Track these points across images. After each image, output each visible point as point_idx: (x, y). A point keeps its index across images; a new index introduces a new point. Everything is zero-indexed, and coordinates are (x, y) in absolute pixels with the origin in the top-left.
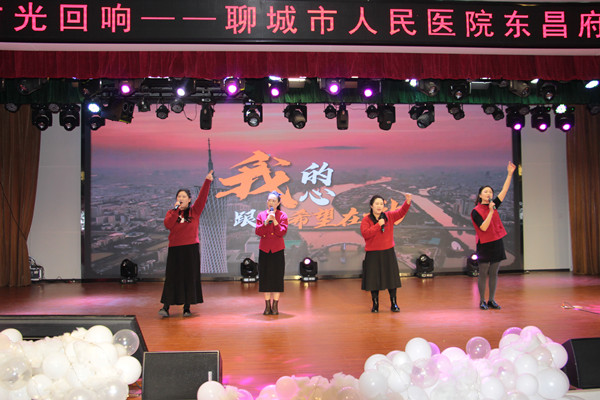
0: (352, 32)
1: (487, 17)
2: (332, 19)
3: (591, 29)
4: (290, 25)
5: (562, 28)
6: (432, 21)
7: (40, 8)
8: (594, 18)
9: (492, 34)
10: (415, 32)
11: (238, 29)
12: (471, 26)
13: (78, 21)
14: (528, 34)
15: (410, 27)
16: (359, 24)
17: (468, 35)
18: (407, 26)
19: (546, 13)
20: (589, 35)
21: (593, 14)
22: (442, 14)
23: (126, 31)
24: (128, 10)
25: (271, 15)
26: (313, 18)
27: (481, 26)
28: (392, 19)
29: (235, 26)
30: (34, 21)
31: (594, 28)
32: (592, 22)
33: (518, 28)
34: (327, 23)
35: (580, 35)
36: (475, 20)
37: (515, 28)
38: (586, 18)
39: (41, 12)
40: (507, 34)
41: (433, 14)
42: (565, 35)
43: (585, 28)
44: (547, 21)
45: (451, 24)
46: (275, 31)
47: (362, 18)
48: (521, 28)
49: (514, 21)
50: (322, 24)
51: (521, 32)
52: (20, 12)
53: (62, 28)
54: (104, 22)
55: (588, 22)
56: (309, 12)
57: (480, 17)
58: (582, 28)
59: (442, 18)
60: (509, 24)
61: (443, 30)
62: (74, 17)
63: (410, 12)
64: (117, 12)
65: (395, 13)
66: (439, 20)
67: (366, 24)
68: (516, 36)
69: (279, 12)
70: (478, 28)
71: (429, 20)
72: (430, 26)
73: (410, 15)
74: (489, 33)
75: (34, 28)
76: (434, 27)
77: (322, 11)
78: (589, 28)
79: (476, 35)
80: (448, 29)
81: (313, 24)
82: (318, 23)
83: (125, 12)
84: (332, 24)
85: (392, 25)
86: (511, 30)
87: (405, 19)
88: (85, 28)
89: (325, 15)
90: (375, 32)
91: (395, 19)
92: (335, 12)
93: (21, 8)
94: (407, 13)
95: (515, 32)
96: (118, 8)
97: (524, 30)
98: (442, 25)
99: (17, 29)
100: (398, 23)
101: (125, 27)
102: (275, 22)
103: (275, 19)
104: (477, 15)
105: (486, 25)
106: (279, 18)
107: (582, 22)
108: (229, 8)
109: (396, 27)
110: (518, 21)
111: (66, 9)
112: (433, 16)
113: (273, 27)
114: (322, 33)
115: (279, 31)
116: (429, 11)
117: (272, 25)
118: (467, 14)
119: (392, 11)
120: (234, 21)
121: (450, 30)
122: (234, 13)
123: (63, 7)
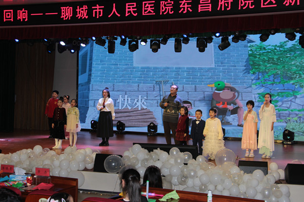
0: (109, 16)
1: (171, 3)
2: (102, 10)
3: (225, 5)
4: (85, 16)
5: (209, 6)
6: (145, 8)
9: (173, 12)
10: (136, 14)
11: (66, 17)
12: (163, 9)
13: (10, 17)
14: (191, 11)
15: (134, 12)
16: (113, 12)
17: (161, 14)
18: (133, 11)
20: (223, 10)
22: (149, 4)
23: (26, 20)
24: (27, 11)
25: (78, 10)
26: (94, 11)
27: (167, 8)
28: (127, 8)
29: (65, 16)
31: (227, 5)
32: (225, 1)
33: (186, 8)
34: (100, 12)
35: (218, 9)
36: (165, 6)
37: (184, 8)
40: (180, 12)
41: (145, 4)
42: (210, 10)
43: (221, 5)
44: (201, 2)
45: (153, 8)
46: (79, 18)
47: (114, 9)
48: (188, 7)
49: (184, 5)
50: (98, 13)
51: (187, 10)
53: (5, 20)
54: (18, 17)
55: (223, 2)
56: (93, 8)
57: (167, 4)
58: (219, 6)
59: (150, 5)
60: (181, 6)
61: (150, 12)
62: (8, 15)
64: (23, 12)
65: (128, 5)
66: (148, 7)
67: (116, 12)
68: (184, 12)
69: (81, 9)
70: (166, 9)
71: (143, 7)
72: (143, 10)
73: (135, 6)
74: (171, 12)
77: (98, 7)
78: (223, 5)
79: (165, 13)
80: (151, 11)
81: (94, 13)
82: (96, 12)
83: (25, 12)
84: (102, 13)
85: (127, 12)
86: (182, 9)
87: (133, 8)
88: (12, 20)
89: (99, 9)
90: (119, 15)
91: (129, 8)
92: (103, 7)
94: (134, 5)
95: (184, 10)
96: (23, 11)
97: (189, 9)
98: (149, 9)
100: (129, 10)
101: (25, 19)
102: (79, 14)
103: (79, 11)
105: (170, 8)
106: (81, 12)
107: (220, 2)
108: (62, 8)
109: (129, 12)
110: (186, 4)
111: (6, 12)
112: (145, 5)
113: (79, 16)
114: (98, 17)
115: (81, 18)
116: (144, 3)
117: (78, 15)
118: (161, 2)
119: (127, 4)
120: (64, 14)
121: (153, 12)
122: (64, 10)
123: (5, 11)
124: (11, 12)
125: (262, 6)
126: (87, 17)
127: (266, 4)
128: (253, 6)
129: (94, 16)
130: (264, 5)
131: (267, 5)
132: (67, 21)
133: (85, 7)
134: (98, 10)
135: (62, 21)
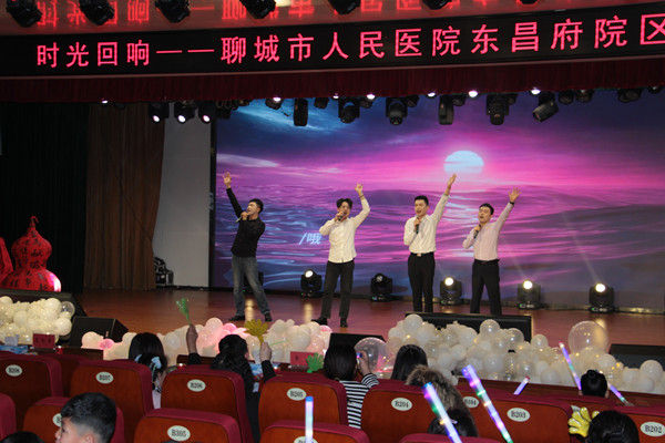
0: (325, 58)
1: (455, 34)
2: (308, 46)
3: (566, 39)
4: (274, 53)
5: (533, 40)
6: (400, 42)
7: (84, 47)
8: (569, 28)
9: (458, 51)
10: (383, 54)
11: (231, 59)
12: (437, 44)
13: (110, 57)
14: (496, 49)
15: (378, 50)
16: (332, 50)
17: (434, 54)
18: (376, 48)
19: (517, 25)
20: (562, 46)
21: (569, 23)
22: (409, 34)
23: (146, 63)
24: (147, 45)
25: (258, 45)
26: (293, 46)
27: (448, 43)
28: (362, 42)
29: (229, 56)
30: (80, 58)
31: (569, 38)
32: (567, 32)
33: (486, 44)
34: (305, 49)
35: (553, 47)
36: (442, 38)
37: (482, 44)
38: (560, 28)
39: (85, 51)
40: (473, 51)
41: (401, 35)
42: (536, 48)
43: (559, 39)
44: (517, 34)
45: (418, 43)
46: (261, 60)
47: (335, 44)
48: (489, 43)
49: (482, 37)
50: (301, 51)
51: (489, 48)
52: (70, 51)
53: (99, 63)
54: (129, 57)
55: (562, 32)
56: (290, 40)
57: (447, 34)
58: (555, 39)
59: (410, 38)
60: (476, 40)
61: (410, 51)
62: (107, 53)
63: (379, 34)
64: (139, 47)
65: (365, 36)
66: (406, 41)
67: (339, 50)
68: (483, 52)
69: (264, 42)
70: (444, 46)
71: (397, 41)
72: (397, 47)
73: (379, 38)
74: (455, 50)
75: (80, 64)
76: (401, 48)
77: (301, 39)
78: (563, 39)
79: (442, 54)
80: (414, 49)
81: (292, 52)
82: (296, 49)
83: (144, 47)
84: (309, 51)
85: (362, 49)
86: (479, 46)
87: (375, 42)
88: (115, 63)
89: (304, 42)
90: (345, 56)
91: (366, 42)
92: (312, 39)
93: (71, 47)
94: (376, 36)
95: (482, 48)
96: (140, 44)
97: (492, 45)
98: (409, 45)
99: (69, 65)
100: (368, 45)
101: (145, 61)
102: (261, 52)
103: (261, 47)
104: (444, 33)
105: (453, 43)
106: (264, 47)
107: (556, 32)
108: (224, 40)
109: (366, 49)
110: (486, 36)
111: (102, 47)
112: (400, 37)
113: (260, 56)
114: (300, 59)
115: (265, 60)
116: (398, 32)
117: (258, 54)
118: (435, 32)
119: (363, 34)
120: (228, 52)
121: (417, 50)
122: (228, 44)
123: (100, 45)
124: (113, 47)
125: (642, 42)
126: (277, 59)
127: (649, 38)
128: (625, 42)
129: (292, 57)
130: (646, 40)
131: (653, 39)
132: (235, 67)
133: (273, 39)
134: (301, 45)
135: (224, 66)
